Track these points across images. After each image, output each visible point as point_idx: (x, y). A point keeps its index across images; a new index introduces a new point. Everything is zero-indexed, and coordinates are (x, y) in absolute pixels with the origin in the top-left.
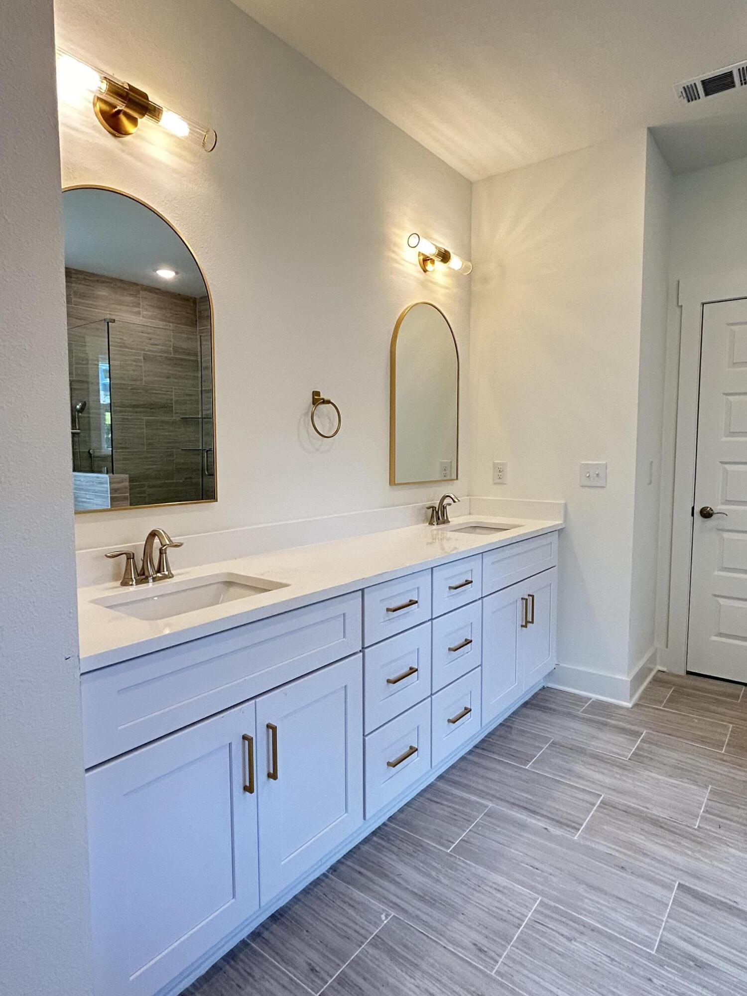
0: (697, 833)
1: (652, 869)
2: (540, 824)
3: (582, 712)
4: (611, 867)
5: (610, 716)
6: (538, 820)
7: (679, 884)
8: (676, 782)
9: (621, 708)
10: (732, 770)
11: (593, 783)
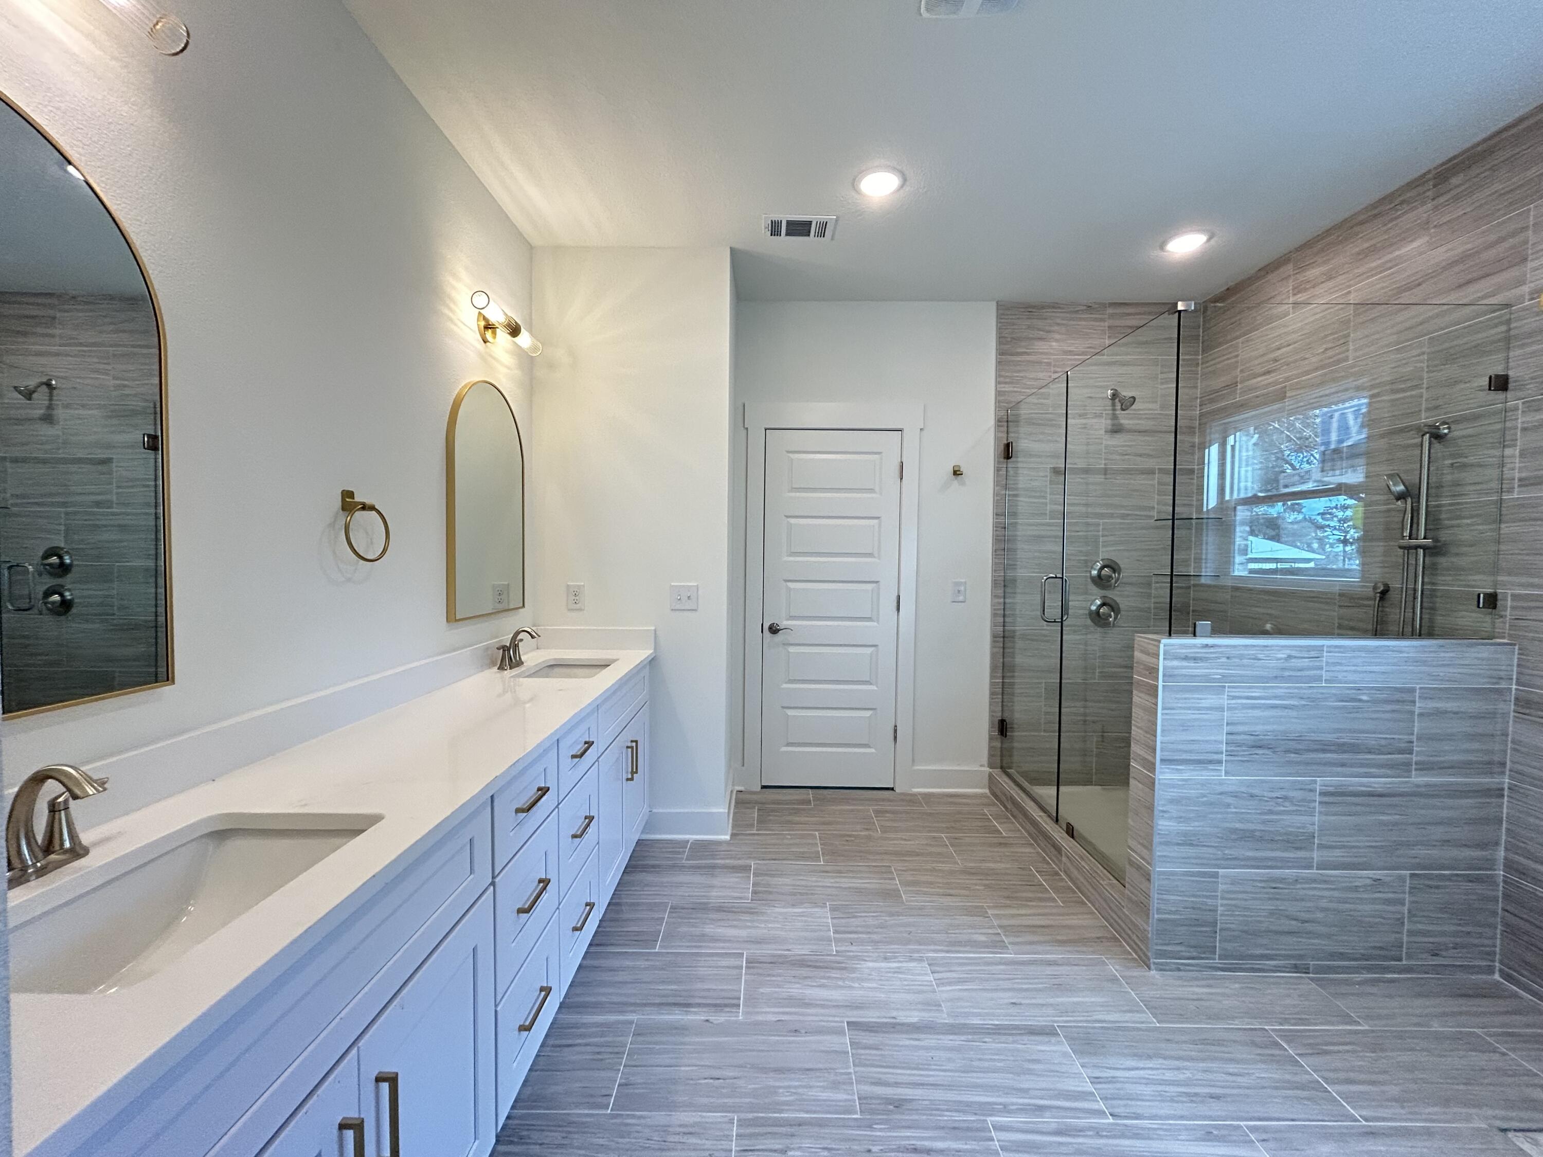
0: (838, 958)
1: (821, 1018)
2: (698, 1017)
3: (687, 859)
4: (786, 1036)
5: (713, 857)
6: (695, 1013)
7: (848, 1023)
8: (801, 910)
9: (719, 843)
10: (838, 880)
11: (729, 941)
